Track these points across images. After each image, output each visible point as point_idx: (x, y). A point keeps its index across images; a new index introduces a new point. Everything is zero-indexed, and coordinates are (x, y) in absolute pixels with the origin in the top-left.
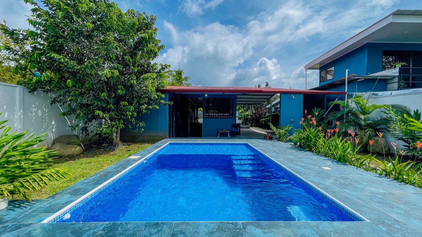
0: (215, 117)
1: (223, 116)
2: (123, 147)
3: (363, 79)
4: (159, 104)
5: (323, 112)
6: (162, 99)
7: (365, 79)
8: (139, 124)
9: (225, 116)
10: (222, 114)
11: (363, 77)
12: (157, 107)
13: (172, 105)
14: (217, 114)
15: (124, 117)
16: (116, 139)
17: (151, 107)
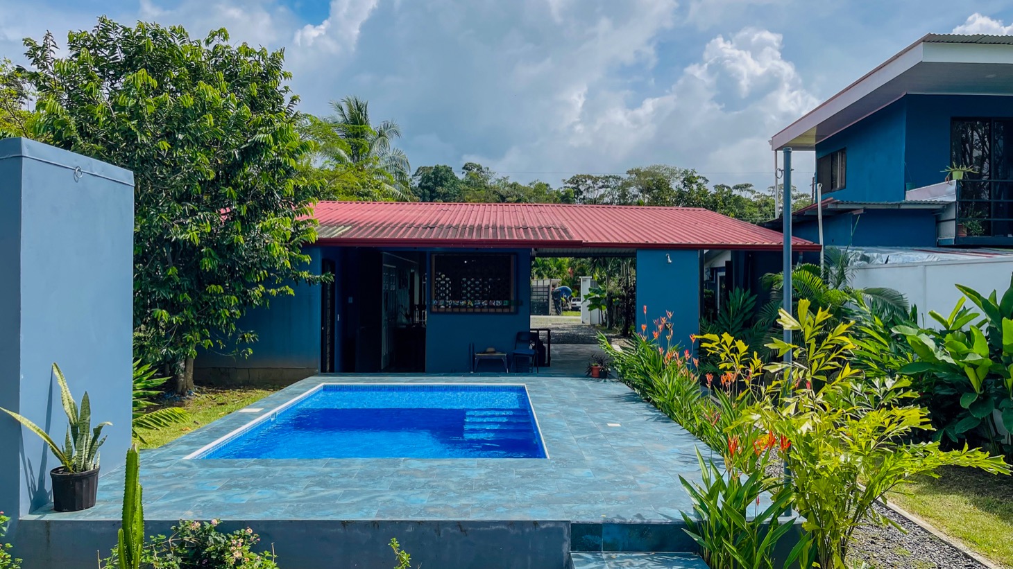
0: (464, 310)
1: (490, 306)
2: (203, 396)
3: (862, 212)
4: (296, 282)
5: (754, 301)
6: (303, 266)
7: (865, 210)
8: (243, 337)
9: (495, 307)
10: (484, 303)
11: (861, 204)
12: (291, 292)
13: (332, 282)
14: (470, 303)
15: (212, 322)
16: (185, 376)
17: (273, 292)
